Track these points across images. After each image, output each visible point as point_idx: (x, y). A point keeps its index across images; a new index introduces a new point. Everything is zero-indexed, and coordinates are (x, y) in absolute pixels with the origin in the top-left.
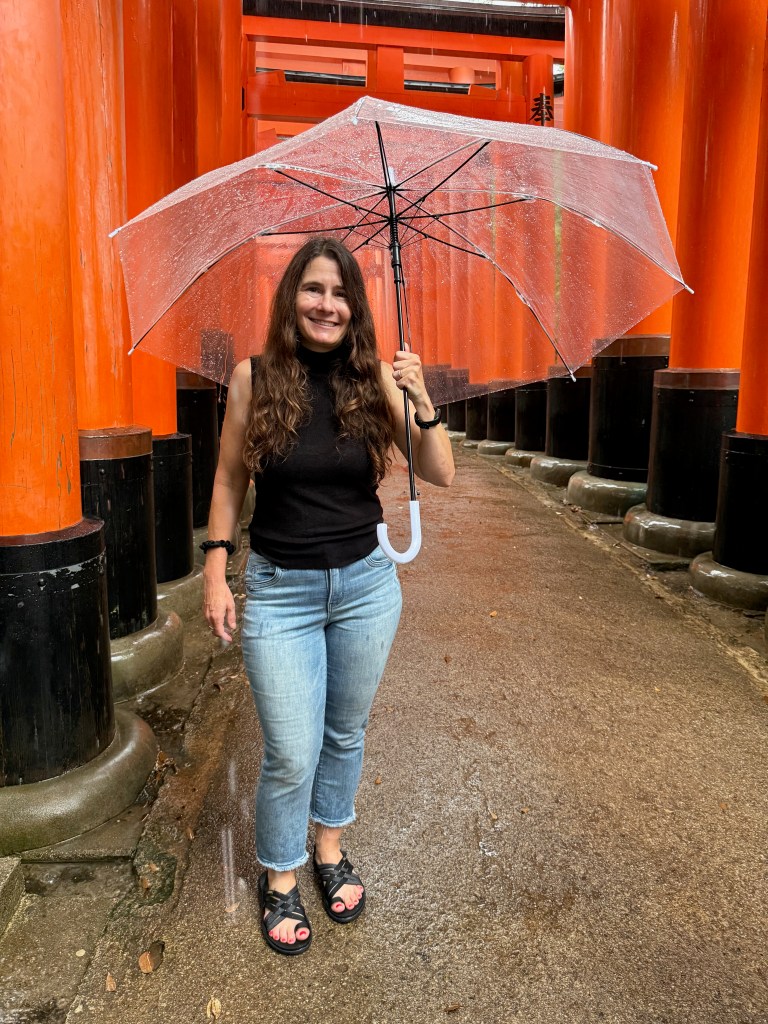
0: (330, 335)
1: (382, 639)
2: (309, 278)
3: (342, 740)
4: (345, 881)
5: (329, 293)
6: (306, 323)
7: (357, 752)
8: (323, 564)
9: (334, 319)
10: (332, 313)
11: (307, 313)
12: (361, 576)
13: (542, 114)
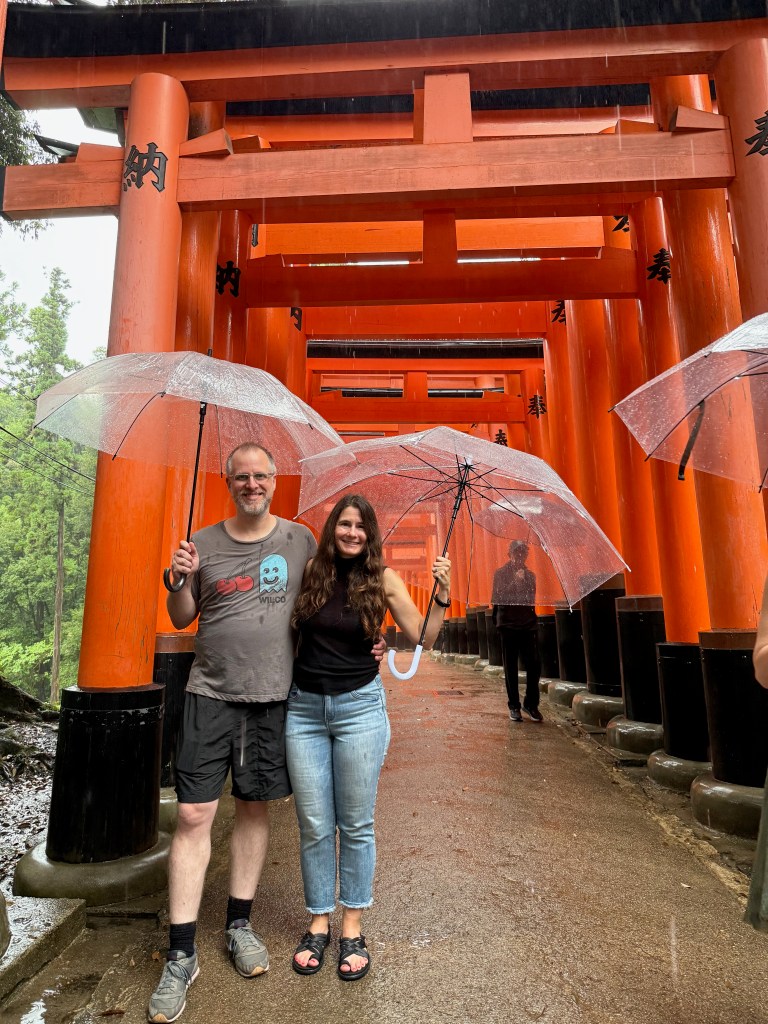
0: (355, 550)
1: (365, 751)
2: (343, 518)
3: (350, 831)
4: (355, 951)
5: (354, 527)
6: (341, 544)
7: (365, 845)
8: (321, 691)
9: (357, 540)
10: (355, 538)
11: (342, 538)
12: (348, 704)
13: (537, 410)
